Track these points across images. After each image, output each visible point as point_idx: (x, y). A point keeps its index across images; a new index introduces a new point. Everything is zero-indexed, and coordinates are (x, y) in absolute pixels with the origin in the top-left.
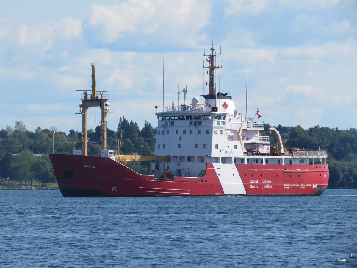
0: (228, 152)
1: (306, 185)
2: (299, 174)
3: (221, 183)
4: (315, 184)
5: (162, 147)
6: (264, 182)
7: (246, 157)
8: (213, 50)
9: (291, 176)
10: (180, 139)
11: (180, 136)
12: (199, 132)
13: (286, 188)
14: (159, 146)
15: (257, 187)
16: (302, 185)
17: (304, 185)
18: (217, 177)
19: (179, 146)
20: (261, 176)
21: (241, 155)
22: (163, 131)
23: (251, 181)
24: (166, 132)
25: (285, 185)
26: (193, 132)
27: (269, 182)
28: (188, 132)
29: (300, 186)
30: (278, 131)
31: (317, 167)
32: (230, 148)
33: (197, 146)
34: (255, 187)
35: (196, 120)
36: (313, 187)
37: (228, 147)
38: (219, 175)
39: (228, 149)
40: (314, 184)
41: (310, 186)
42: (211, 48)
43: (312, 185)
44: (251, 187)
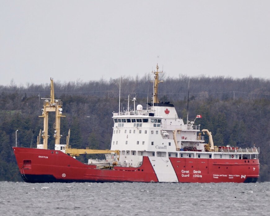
0: (163, 148)
1: (234, 176)
2: (227, 166)
3: (156, 173)
4: (244, 175)
5: (115, 143)
6: (195, 172)
7: (179, 152)
8: (158, 68)
9: (219, 168)
10: (127, 137)
11: (127, 135)
12: (140, 132)
13: (215, 177)
14: (114, 142)
15: (188, 176)
16: (230, 175)
17: (233, 176)
18: (153, 167)
19: (127, 143)
20: (192, 168)
21: (174, 151)
22: (117, 131)
23: (183, 171)
24: (118, 131)
25: (214, 175)
26: (136, 132)
27: (200, 172)
28: (132, 132)
29: (228, 176)
30: (210, 132)
31: (245, 161)
32: (165, 145)
33: (138, 143)
34: (186, 176)
35: (138, 123)
36: (242, 178)
37: (163, 144)
38: (154, 165)
39: (163, 146)
40: (242, 176)
41: (238, 177)
42: (156, 67)
43: (241, 176)
44: (183, 176)
